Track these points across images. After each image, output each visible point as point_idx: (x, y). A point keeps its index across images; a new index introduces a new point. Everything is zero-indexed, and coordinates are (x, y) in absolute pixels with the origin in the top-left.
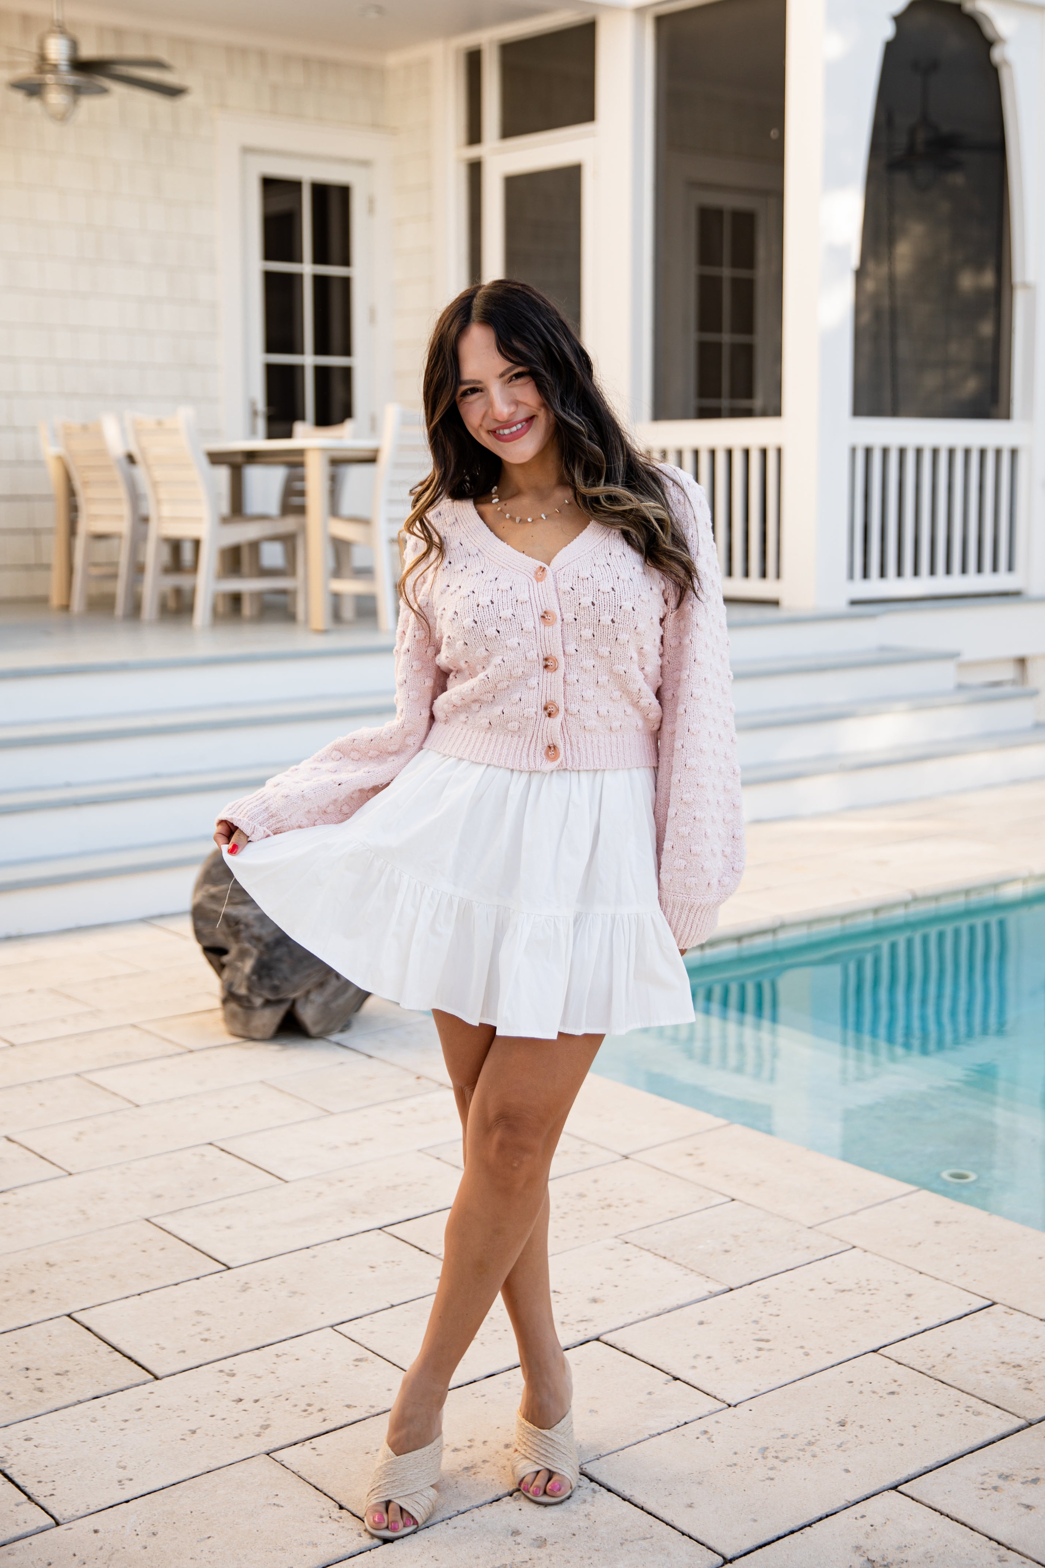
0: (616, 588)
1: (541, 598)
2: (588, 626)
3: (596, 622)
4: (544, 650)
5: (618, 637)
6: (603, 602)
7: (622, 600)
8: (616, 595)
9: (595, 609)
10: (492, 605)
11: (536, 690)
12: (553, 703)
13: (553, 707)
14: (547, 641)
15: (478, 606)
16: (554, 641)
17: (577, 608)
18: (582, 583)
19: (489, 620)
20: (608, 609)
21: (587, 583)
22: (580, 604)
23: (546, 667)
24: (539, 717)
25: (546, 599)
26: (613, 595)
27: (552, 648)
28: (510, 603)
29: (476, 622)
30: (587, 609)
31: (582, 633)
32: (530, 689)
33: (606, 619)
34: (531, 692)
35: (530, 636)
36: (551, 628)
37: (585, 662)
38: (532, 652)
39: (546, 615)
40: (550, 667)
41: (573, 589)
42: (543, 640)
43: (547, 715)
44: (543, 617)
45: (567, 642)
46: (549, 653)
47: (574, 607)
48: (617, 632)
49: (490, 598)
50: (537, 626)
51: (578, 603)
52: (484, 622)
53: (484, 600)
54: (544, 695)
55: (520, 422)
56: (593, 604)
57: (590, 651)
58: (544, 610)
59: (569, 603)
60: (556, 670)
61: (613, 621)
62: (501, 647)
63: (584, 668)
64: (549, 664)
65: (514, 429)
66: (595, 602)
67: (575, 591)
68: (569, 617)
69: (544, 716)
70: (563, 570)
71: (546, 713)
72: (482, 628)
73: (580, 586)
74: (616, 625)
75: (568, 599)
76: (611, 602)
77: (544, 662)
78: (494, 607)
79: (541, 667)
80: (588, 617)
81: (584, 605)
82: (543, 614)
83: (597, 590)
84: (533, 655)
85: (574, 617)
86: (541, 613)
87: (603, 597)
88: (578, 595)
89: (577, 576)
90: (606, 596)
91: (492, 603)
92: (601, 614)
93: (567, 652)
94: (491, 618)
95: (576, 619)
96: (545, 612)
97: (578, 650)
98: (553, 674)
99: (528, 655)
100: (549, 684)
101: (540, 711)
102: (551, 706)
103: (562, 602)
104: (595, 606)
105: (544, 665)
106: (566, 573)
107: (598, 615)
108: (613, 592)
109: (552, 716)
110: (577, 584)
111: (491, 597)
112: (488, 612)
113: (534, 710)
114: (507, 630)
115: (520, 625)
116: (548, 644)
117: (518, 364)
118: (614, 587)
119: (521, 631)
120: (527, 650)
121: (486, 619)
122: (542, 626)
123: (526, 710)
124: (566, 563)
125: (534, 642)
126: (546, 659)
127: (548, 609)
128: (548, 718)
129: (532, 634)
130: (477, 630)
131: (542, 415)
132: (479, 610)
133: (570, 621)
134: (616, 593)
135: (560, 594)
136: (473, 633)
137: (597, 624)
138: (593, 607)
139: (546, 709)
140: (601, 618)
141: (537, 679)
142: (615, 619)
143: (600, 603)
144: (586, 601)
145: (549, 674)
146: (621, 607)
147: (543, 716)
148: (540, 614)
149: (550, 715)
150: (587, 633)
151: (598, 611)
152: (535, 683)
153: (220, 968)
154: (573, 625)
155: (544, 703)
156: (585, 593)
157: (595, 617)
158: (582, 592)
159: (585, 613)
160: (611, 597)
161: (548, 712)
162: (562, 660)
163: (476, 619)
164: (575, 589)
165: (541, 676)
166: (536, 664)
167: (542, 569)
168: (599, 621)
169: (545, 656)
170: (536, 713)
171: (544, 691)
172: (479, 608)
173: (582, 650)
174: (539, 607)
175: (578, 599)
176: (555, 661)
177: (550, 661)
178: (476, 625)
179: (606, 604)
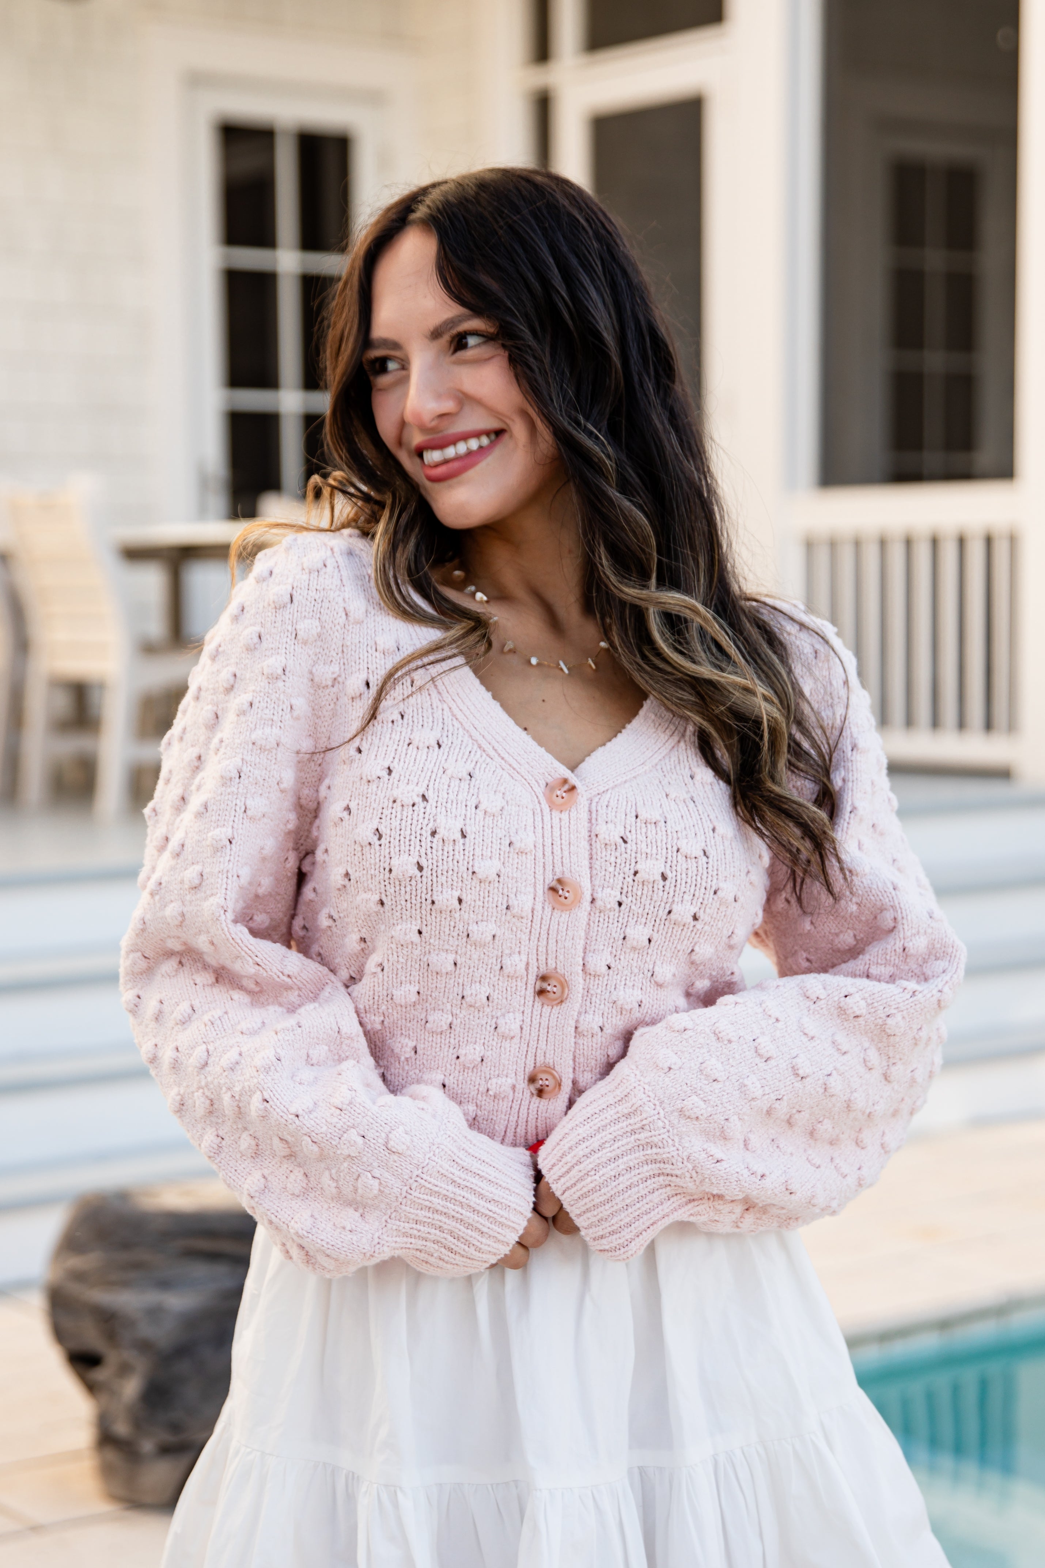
0: (711, 852)
1: (557, 849)
2: (644, 920)
3: (663, 913)
4: (542, 958)
5: (697, 949)
6: (684, 875)
7: (720, 877)
8: (710, 866)
9: (667, 888)
10: (462, 841)
11: (516, 1040)
12: (548, 1069)
13: (549, 1077)
14: (552, 941)
15: (434, 833)
16: (568, 944)
17: (630, 880)
18: (644, 830)
19: (450, 872)
20: (692, 891)
21: (654, 832)
22: (636, 873)
23: (541, 992)
24: (519, 1095)
25: (566, 853)
26: (705, 866)
27: (561, 957)
28: (496, 846)
29: (420, 868)
30: (650, 886)
31: (629, 932)
32: (504, 1037)
33: (683, 911)
34: (507, 1044)
35: (519, 924)
36: (565, 916)
37: (622, 993)
38: (516, 957)
39: (559, 887)
40: (551, 995)
41: (625, 842)
42: (544, 936)
43: (535, 1092)
44: (553, 889)
45: (592, 948)
46: (552, 964)
47: (621, 878)
48: (696, 939)
49: (459, 825)
50: (538, 907)
51: (632, 872)
52: (439, 872)
53: (449, 828)
54: (532, 1051)
55: (477, 435)
56: (664, 878)
57: (636, 971)
58: (559, 875)
59: (611, 869)
60: (562, 1002)
61: (695, 918)
62: (455, 934)
63: (619, 1003)
64: (549, 988)
65: (450, 452)
66: (669, 875)
67: (628, 845)
68: (608, 897)
69: (529, 1094)
70: (607, 796)
71: (532, 1088)
72: (430, 883)
73: (639, 836)
74: (699, 925)
75: (613, 859)
76: (699, 879)
77: (538, 983)
78: (467, 847)
79: (530, 992)
80: (649, 901)
81: (646, 877)
82: (554, 884)
83: (675, 849)
84: (516, 963)
85: (618, 898)
86: (550, 880)
87: (685, 866)
88: (633, 855)
89: (634, 814)
90: (692, 864)
91: (464, 836)
92: (676, 899)
93: (591, 967)
94: (456, 869)
95: (620, 904)
96: (559, 881)
97: (612, 965)
98: (556, 1010)
99: (507, 962)
100: (543, 1031)
101: (522, 1084)
102: (544, 1076)
103: (597, 865)
104: (667, 882)
105: (538, 988)
106: (611, 804)
107: (670, 900)
108: (705, 859)
109: (545, 1096)
110: (633, 831)
111: (462, 822)
112: (451, 853)
113: (510, 1081)
114: (478, 903)
115: (506, 898)
116: (552, 946)
117: (476, 311)
118: (706, 849)
119: (504, 911)
120: (507, 951)
121: (445, 868)
122: (548, 910)
123: (494, 1081)
124: (611, 785)
125: (525, 937)
126: (544, 978)
127: (567, 875)
128: (535, 1099)
129: (524, 921)
130: (420, 885)
131: (519, 430)
132: (434, 846)
133: (609, 906)
134: (710, 860)
135: (598, 846)
136: (408, 889)
137: (665, 917)
138: (662, 883)
139: (532, 1080)
140: (675, 908)
141: (519, 1016)
142: (701, 915)
143: (679, 878)
144: (651, 869)
145: (547, 1009)
146: (715, 893)
147: (527, 1094)
148: (547, 882)
149: (540, 1093)
150: (638, 933)
151: (672, 893)
152: (515, 1027)
153: (91, 1388)
154: (612, 914)
155: (530, 1068)
156: (649, 851)
157: (663, 904)
158: (644, 849)
159: (645, 892)
160: (700, 869)
161: (538, 1086)
162: (578, 983)
163: (424, 863)
164: (629, 841)
165: (528, 1011)
166: (519, 984)
167: (566, 787)
168: (670, 912)
169: (543, 970)
170: (514, 1087)
171: (533, 1044)
172: (435, 840)
173: (620, 967)
174: (549, 868)
175: (633, 864)
176: (564, 984)
177: (553, 982)
178: (419, 874)
179: (689, 881)
